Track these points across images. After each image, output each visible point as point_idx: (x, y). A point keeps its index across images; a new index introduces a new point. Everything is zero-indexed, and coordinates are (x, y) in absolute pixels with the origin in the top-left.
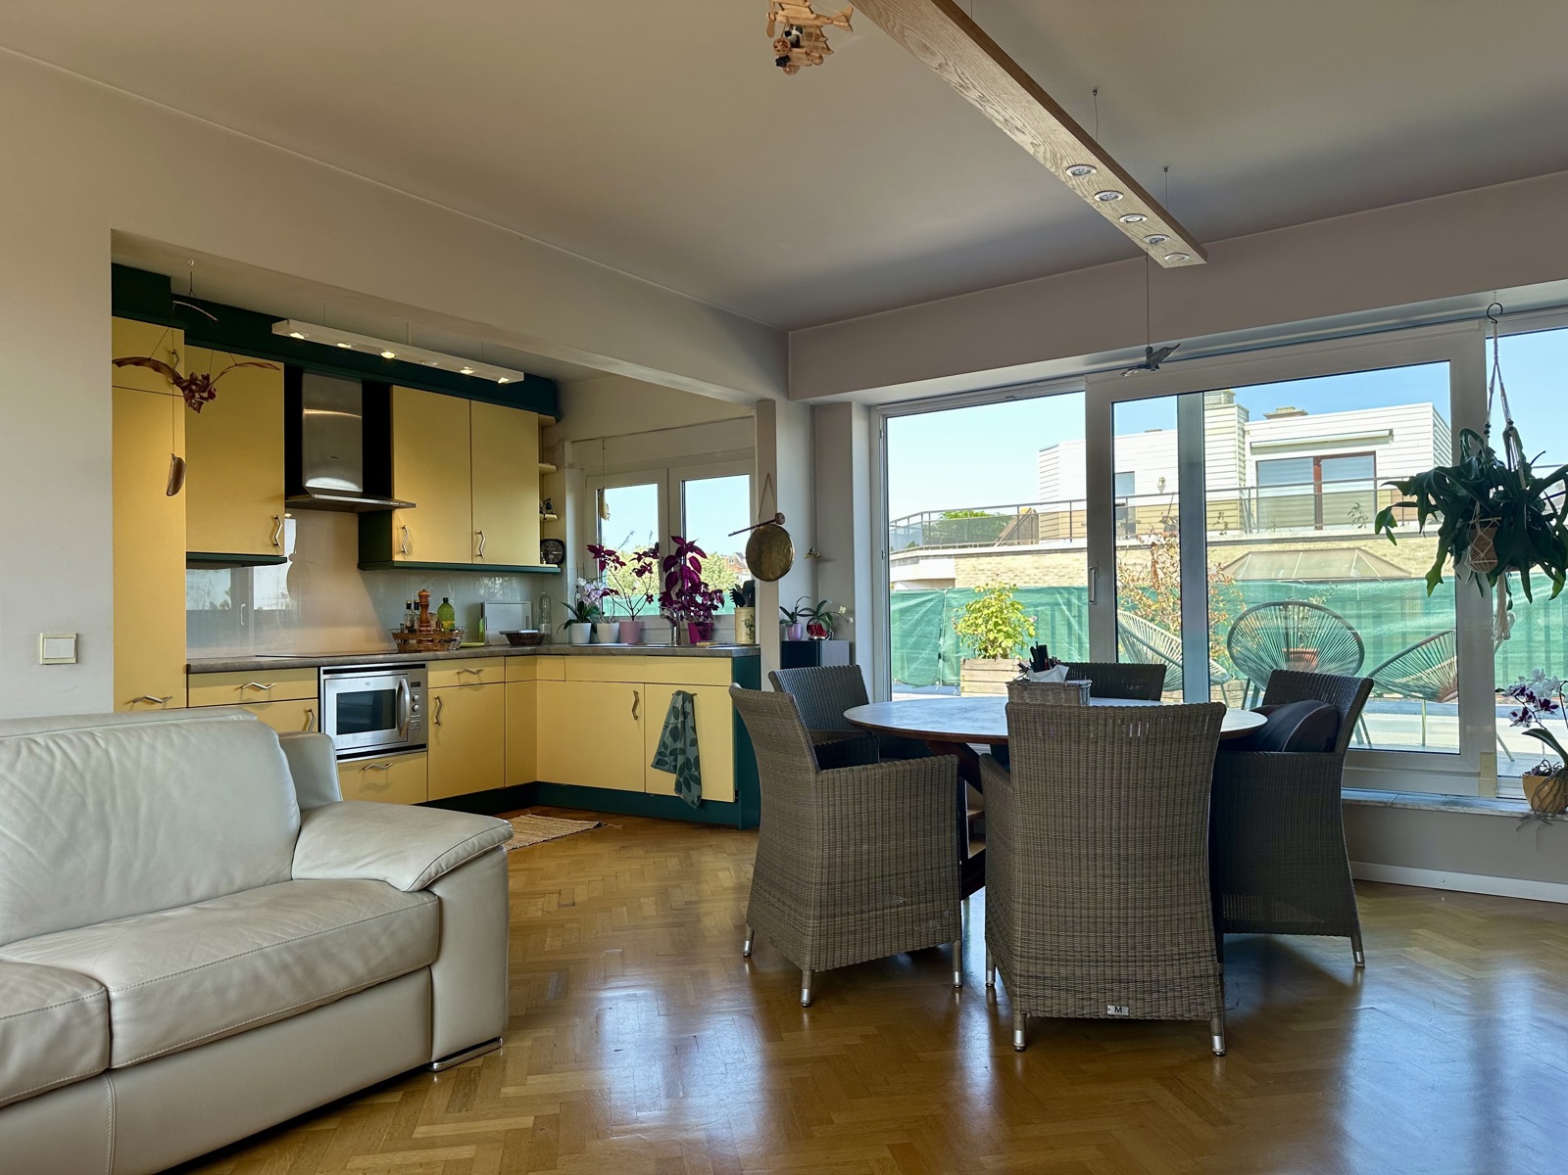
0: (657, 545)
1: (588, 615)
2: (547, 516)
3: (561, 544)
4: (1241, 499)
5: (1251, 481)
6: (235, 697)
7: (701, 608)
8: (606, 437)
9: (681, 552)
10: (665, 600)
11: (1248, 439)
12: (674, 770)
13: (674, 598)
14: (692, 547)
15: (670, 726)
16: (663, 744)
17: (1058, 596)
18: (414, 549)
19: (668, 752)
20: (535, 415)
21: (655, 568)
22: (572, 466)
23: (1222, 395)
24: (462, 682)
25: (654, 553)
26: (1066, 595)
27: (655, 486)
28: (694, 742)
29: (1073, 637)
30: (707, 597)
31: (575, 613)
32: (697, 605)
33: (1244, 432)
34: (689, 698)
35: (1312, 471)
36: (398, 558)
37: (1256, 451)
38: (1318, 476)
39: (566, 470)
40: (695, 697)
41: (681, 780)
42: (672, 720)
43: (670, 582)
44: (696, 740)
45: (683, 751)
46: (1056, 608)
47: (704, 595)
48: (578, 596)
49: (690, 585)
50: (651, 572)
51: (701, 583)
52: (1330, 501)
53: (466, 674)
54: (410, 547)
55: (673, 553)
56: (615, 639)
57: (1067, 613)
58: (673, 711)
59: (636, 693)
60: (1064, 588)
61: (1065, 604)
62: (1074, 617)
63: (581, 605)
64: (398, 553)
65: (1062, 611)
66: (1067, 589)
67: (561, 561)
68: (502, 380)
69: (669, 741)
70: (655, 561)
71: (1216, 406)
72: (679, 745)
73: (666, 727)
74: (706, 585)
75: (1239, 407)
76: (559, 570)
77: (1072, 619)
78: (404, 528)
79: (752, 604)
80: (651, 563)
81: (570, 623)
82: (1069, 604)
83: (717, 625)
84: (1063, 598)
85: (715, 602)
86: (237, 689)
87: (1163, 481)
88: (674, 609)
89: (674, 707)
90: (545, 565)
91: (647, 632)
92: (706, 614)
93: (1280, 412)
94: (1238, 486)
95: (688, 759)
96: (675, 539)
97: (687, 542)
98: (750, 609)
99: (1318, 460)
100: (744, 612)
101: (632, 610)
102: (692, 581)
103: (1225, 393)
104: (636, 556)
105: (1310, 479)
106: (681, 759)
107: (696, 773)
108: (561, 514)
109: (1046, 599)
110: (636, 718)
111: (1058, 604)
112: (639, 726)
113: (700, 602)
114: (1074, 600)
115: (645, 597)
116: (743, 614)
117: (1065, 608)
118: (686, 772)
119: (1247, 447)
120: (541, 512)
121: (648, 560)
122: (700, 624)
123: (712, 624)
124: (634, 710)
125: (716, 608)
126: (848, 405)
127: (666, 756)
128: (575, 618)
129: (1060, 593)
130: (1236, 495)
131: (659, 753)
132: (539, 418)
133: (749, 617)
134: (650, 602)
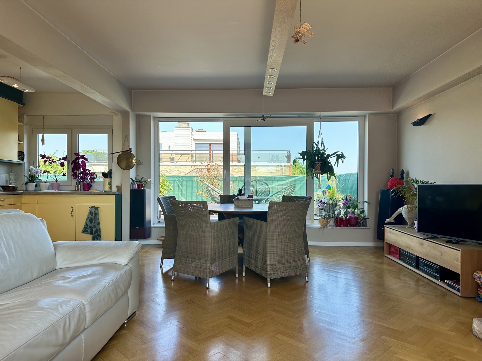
0: (66, 156)
1: (34, 180)
2: (20, 142)
3: (23, 153)
4: (191, 154)
5: (194, 149)
8: (45, 115)
9: (78, 159)
11: (193, 137)
12: (91, 233)
14: (83, 157)
15: (89, 218)
16: (87, 225)
17: (176, 178)
19: (88, 227)
21: (66, 164)
22: (27, 124)
23: (187, 124)
25: (65, 158)
26: (178, 178)
27: (66, 135)
28: (99, 224)
29: (180, 190)
31: (29, 179)
33: (192, 135)
34: (97, 209)
35: (209, 147)
37: (195, 140)
38: (210, 149)
39: (25, 125)
40: (99, 208)
41: (95, 236)
42: (90, 216)
44: (99, 222)
45: (95, 226)
46: (175, 182)
48: (30, 173)
50: (64, 165)
51: (87, 170)
52: (198, 156)
55: (74, 159)
57: (179, 183)
58: (91, 213)
59: (72, 208)
60: (177, 176)
61: (178, 181)
62: (180, 184)
63: (31, 176)
65: (177, 182)
66: (179, 176)
67: (23, 160)
68: (27, 91)
69: (89, 224)
70: (66, 161)
71: (185, 127)
72: (93, 225)
73: (87, 219)
74: (89, 171)
75: (191, 128)
76: (23, 163)
77: (180, 185)
79: (111, 177)
80: (64, 162)
81: (27, 183)
82: (179, 180)
84: (177, 179)
87: (170, 147)
89: (91, 212)
90: (18, 161)
93: (199, 130)
94: (191, 150)
95: (96, 229)
98: (110, 179)
99: (210, 144)
100: (107, 180)
101: (56, 178)
102: (82, 169)
103: (187, 123)
104: (59, 159)
105: (208, 149)
106: (94, 230)
107: (100, 234)
108: (23, 141)
109: (172, 179)
110: (72, 216)
111: (176, 181)
112: (73, 219)
114: (180, 179)
115: (63, 174)
116: (107, 181)
117: (178, 182)
118: (96, 233)
119: (193, 139)
120: (18, 141)
124: (71, 213)
126: (150, 116)
127: (87, 228)
128: (29, 181)
129: (176, 177)
130: (190, 152)
131: (85, 228)
132: (18, 105)
133: (110, 182)
134: (64, 176)
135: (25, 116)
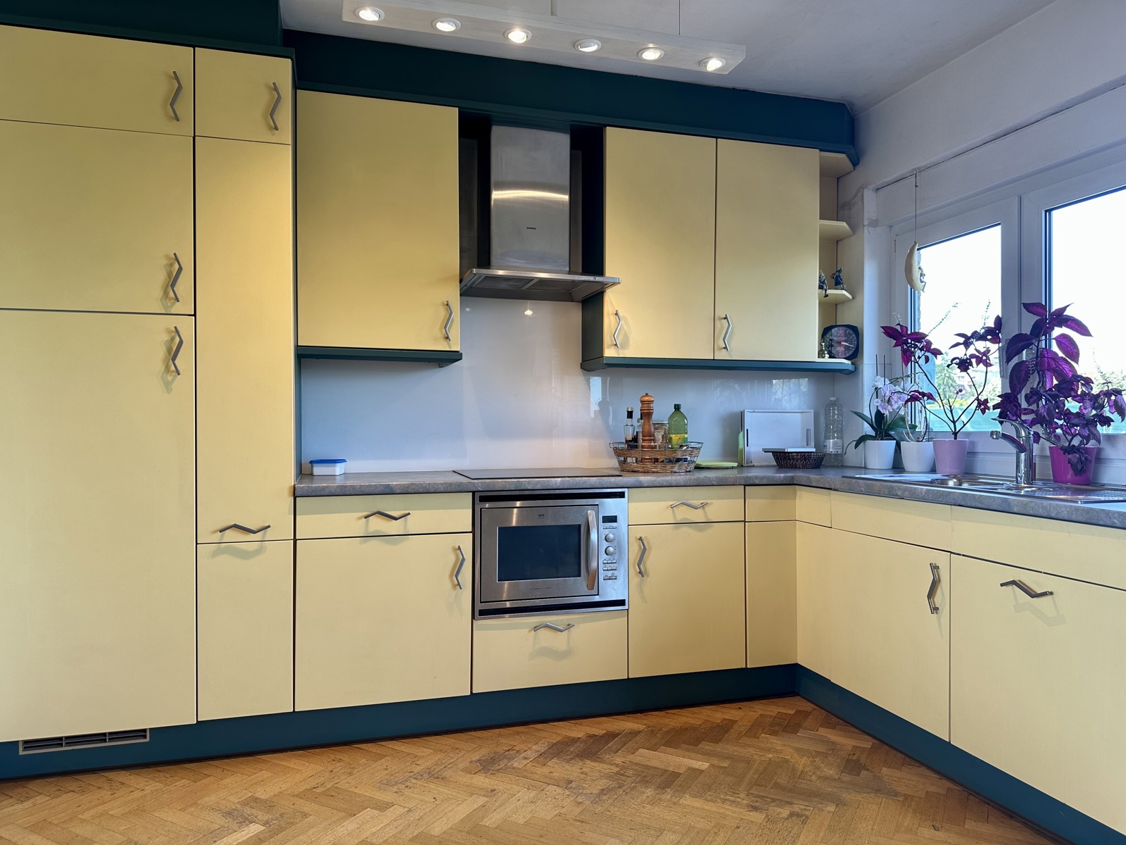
0: (998, 321)
1: (892, 429)
2: (829, 292)
3: (855, 332)
6: (359, 527)
7: (1075, 421)
8: (920, 170)
9: (1041, 329)
10: (1008, 408)
13: (1024, 405)
14: (1061, 318)
18: (631, 342)
20: (815, 153)
21: (994, 357)
22: (874, 223)
24: (679, 518)
25: (992, 333)
30: (1088, 404)
31: (872, 426)
32: (1067, 415)
36: (609, 352)
39: (866, 229)
43: (1016, 378)
47: (1081, 398)
48: (877, 403)
49: (1055, 382)
50: (987, 364)
51: (1078, 378)
53: (685, 508)
54: (626, 337)
55: (1027, 330)
56: (927, 467)
59: (934, 568)
63: (879, 415)
64: (609, 347)
67: (855, 354)
70: (994, 347)
74: (1088, 382)
76: (851, 368)
78: (616, 314)
80: (988, 351)
81: (864, 439)
83: (1109, 452)
85: (1107, 412)
86: (360, 518)
88: (1025, 422)
90: (827, 359)
91: (980, 456)
92: (1086, 433)
96: (1030, 308)
97: (1053, 309)
101: (954, 422)
102: (1060, 374)
104: (962, 340)
108: (856, 290)
110: (935, 610)
112: (939, 625)
113: (1074, 411)
115: (976, 403)
120: (821, 287)
121: (981, 345)
122: (1071, 450)
123: (1099, 451)
125: (1107, 421)
128: (873, 433)
132: (820, 156)
134: (983, 412)
135: (869, 195)
